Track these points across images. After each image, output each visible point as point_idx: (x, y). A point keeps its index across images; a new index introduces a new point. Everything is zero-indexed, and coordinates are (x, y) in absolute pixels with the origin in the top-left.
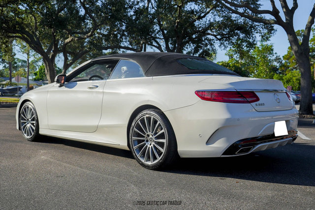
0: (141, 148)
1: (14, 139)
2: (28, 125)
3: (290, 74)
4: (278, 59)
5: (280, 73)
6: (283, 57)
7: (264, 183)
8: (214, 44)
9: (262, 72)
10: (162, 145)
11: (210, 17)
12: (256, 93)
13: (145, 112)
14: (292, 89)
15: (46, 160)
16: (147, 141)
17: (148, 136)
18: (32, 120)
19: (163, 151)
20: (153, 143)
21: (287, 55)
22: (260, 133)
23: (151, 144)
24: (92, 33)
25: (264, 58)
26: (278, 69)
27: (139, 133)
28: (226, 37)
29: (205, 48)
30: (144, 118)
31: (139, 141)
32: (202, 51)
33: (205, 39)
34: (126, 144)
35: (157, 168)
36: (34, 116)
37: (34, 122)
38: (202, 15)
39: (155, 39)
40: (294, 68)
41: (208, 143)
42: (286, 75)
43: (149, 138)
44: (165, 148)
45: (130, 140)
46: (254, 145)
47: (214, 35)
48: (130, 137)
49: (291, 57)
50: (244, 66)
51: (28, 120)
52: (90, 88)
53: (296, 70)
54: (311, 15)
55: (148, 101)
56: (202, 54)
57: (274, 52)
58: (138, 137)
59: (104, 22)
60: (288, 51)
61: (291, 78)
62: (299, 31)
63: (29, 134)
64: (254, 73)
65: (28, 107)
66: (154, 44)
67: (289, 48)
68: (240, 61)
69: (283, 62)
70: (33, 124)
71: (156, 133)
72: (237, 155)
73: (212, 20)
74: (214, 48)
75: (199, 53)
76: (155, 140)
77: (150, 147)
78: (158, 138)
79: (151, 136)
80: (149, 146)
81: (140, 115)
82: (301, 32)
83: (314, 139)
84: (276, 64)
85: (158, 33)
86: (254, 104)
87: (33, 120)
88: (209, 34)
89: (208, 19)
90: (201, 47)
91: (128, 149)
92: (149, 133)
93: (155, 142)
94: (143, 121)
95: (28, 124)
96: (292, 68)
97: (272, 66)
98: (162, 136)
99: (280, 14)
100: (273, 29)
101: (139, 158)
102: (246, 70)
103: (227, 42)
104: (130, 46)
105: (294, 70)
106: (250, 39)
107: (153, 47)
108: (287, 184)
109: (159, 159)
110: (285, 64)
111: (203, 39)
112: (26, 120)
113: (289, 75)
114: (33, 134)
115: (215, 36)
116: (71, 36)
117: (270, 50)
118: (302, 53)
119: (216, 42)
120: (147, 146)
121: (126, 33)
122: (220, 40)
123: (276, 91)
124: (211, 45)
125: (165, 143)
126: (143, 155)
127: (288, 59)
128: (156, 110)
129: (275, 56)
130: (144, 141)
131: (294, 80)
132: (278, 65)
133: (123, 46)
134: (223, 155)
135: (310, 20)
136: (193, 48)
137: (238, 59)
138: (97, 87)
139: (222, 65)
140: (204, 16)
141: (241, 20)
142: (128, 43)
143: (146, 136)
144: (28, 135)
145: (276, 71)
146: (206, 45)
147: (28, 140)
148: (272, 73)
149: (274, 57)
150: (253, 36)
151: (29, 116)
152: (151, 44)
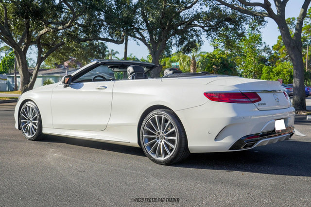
0: (151, 145)
1: (14, 138)
2: (30, 125)
3: (280, 66)
4: (266, 49)
5: (269, 64)
6: (273, 47)
7: (267, 175)
8: (201, 35)
9: (249, 64)
10: (173, 142)
11: (197, 7)
12: (258, 94)
13: (155, 112)
14: (283, 82)
15: (60, 158)
16: (158, 139)
17: (159, 133)
18: (33, 120)
19: (174, 147)
20: (164, 140)
21: (277, 45)
22: (262, 130)
23: (161, 142)
24: (70, 24)
25: (252, 48)
26: (267, 60)
27: (149, 131)
28: (214, 29)
29: (191, 40)
30: (154, 117)
31: (150, 139)
32: (187, 42)
33: (191, 30)
34: (137, 142)
35: (169, 163)
36: (36, 115)
37: (37, 122)
38: (189, 5)
39: (138, 30)
40: (284, 59)
41: (216, 139)
42: (276, 66)
43: (160, 136)
44: (176, 145)
45: (141, 138)
46: (257, 141)
47: (201, 27)
48: (141, 135)
49: (281, 47)
50: (231, 57)
51: (29, 119)
52: (98, 89)
53: (287, 61)
54: (302, 7)
55: (159, 101)
56: (187, 45)
57: (263, 42)
58: (148, 135)
59: (82, 12)
60: (278, 41)
61: (282, 71)
62: (289, 19)
63: (31, 133)
64: (241, 65)
65: (29, 107)
66: (137, 35)
67: (279, 37)
68: (226, 52)
69: (273, 52)
70: (35, 123)
71: (166, 131)
72: (242, 149)
73: (199, 11)
74: (201, 40)
75: (184, 45)
76: (166, 138)
77: (161, 144)
78: (168, 135)
79: (161, 134)
80: (159, 143)
81: (151, 114)
82: (291, 20)
83: (308, 135)
84: (265, 55)
85: (141, 24)
86: (256, 104)
87: (35, 119)
88: (196, 25)
89: (195, 9)
90: (186, 39)
91: (138, 146)
92: (159, 131)
93: (166, 140)
94: (153, 120)
95: (29, 123)
96: (282, 59)
97: (261, 57)
98: (173, 134)
99: (271, 7)
100: (264, 21)
101: (150, 154)
102: (233, 62)
103: (214, 33)
104: (110, 38)
105: (285, 61)
106: (239, 30)
107: (136, 39)
108: (287, 175)
109: (170, 155)
110: (275, 55)
111: (189, 30)
112: (27, 120)
113: (278, 67)
114: (35, 133)
115: (203, 27)
116: (47, 27)
117: (258, 39)
118: (294, 47)
119: (203, 33)
120: (158, 143)
121: (105, 23)
122: (207, 31)
123: (274, 91)
124: (198, 36)
125: (176, 141)
126: (154, 152)
127: (278, 50)
128: (167, 110)
129: (264, 46)
130: (155, 138)
131: (285, 72)
132: (267, 55)
133: (102, 37)
134: (230, 149)
135: (302, 12)
136: (178, 39)
137: (223, 50)
138: (106, 87)
139: (208, 56)
140: (191, 7)
141: (229, 11)
142: (108, 34)
143: (157, 134)
144: (29, 135)
145: (265, 62)
146: (192, 36)
147: (29, 139)
148: (261, 65)
149: (262, 47)
150: (243, 27)
151: (30, 116)
152: (134, 36)
